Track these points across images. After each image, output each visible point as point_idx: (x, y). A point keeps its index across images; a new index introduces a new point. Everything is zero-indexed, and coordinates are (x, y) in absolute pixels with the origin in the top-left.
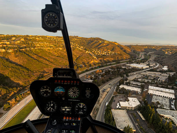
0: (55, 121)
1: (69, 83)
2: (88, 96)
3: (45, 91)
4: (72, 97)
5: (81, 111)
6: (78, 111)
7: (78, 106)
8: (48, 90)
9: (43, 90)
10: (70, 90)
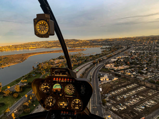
0: (54, 114)
1: (65, 81)
2: (83, 93)
3: (45, 87)
4: (69, 93)
5: (77, 107)
6: (74, 107)
7: (74, 101)
8: (48, 87)
9: (43, 87)
10: (67, 87)
